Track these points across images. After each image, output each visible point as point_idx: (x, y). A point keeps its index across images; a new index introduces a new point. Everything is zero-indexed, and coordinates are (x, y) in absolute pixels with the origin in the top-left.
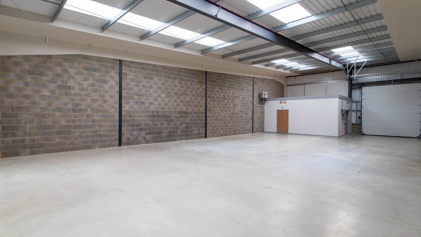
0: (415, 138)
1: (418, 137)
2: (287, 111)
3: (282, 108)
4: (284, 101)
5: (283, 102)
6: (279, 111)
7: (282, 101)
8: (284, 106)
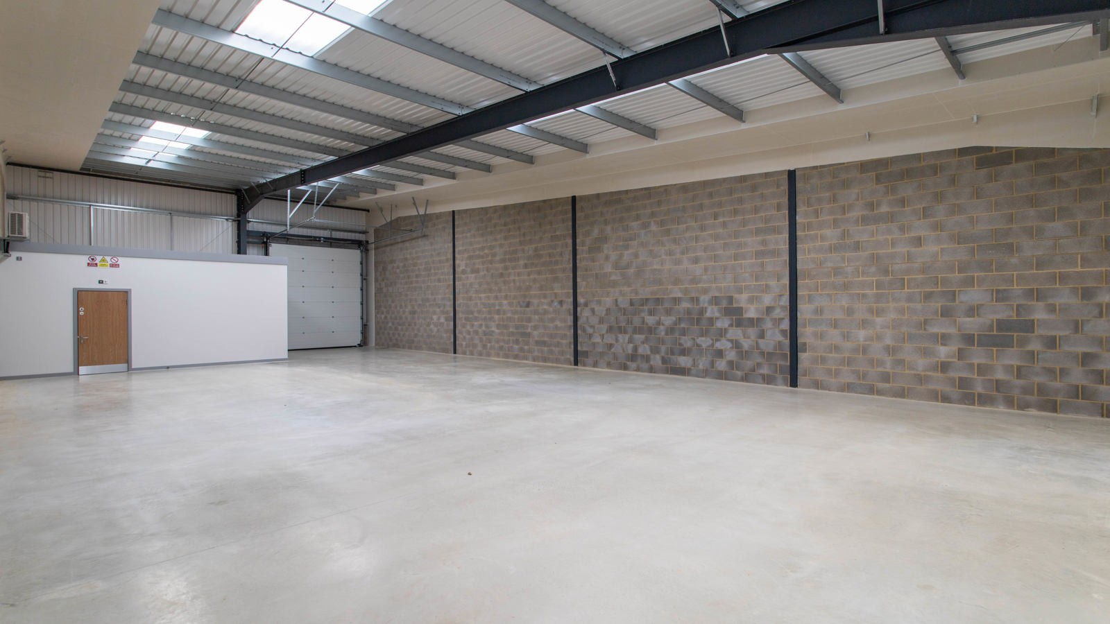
0: (355, 346)
1: (360, 345)
2: (125, 296)
3: (101, 282)
4: (108, 258)
5: (103, 260)
6: (81, 296)
7: (99, 258)
8: (112, 278)
